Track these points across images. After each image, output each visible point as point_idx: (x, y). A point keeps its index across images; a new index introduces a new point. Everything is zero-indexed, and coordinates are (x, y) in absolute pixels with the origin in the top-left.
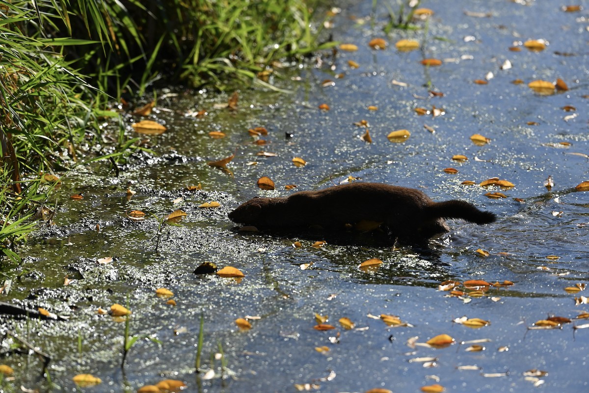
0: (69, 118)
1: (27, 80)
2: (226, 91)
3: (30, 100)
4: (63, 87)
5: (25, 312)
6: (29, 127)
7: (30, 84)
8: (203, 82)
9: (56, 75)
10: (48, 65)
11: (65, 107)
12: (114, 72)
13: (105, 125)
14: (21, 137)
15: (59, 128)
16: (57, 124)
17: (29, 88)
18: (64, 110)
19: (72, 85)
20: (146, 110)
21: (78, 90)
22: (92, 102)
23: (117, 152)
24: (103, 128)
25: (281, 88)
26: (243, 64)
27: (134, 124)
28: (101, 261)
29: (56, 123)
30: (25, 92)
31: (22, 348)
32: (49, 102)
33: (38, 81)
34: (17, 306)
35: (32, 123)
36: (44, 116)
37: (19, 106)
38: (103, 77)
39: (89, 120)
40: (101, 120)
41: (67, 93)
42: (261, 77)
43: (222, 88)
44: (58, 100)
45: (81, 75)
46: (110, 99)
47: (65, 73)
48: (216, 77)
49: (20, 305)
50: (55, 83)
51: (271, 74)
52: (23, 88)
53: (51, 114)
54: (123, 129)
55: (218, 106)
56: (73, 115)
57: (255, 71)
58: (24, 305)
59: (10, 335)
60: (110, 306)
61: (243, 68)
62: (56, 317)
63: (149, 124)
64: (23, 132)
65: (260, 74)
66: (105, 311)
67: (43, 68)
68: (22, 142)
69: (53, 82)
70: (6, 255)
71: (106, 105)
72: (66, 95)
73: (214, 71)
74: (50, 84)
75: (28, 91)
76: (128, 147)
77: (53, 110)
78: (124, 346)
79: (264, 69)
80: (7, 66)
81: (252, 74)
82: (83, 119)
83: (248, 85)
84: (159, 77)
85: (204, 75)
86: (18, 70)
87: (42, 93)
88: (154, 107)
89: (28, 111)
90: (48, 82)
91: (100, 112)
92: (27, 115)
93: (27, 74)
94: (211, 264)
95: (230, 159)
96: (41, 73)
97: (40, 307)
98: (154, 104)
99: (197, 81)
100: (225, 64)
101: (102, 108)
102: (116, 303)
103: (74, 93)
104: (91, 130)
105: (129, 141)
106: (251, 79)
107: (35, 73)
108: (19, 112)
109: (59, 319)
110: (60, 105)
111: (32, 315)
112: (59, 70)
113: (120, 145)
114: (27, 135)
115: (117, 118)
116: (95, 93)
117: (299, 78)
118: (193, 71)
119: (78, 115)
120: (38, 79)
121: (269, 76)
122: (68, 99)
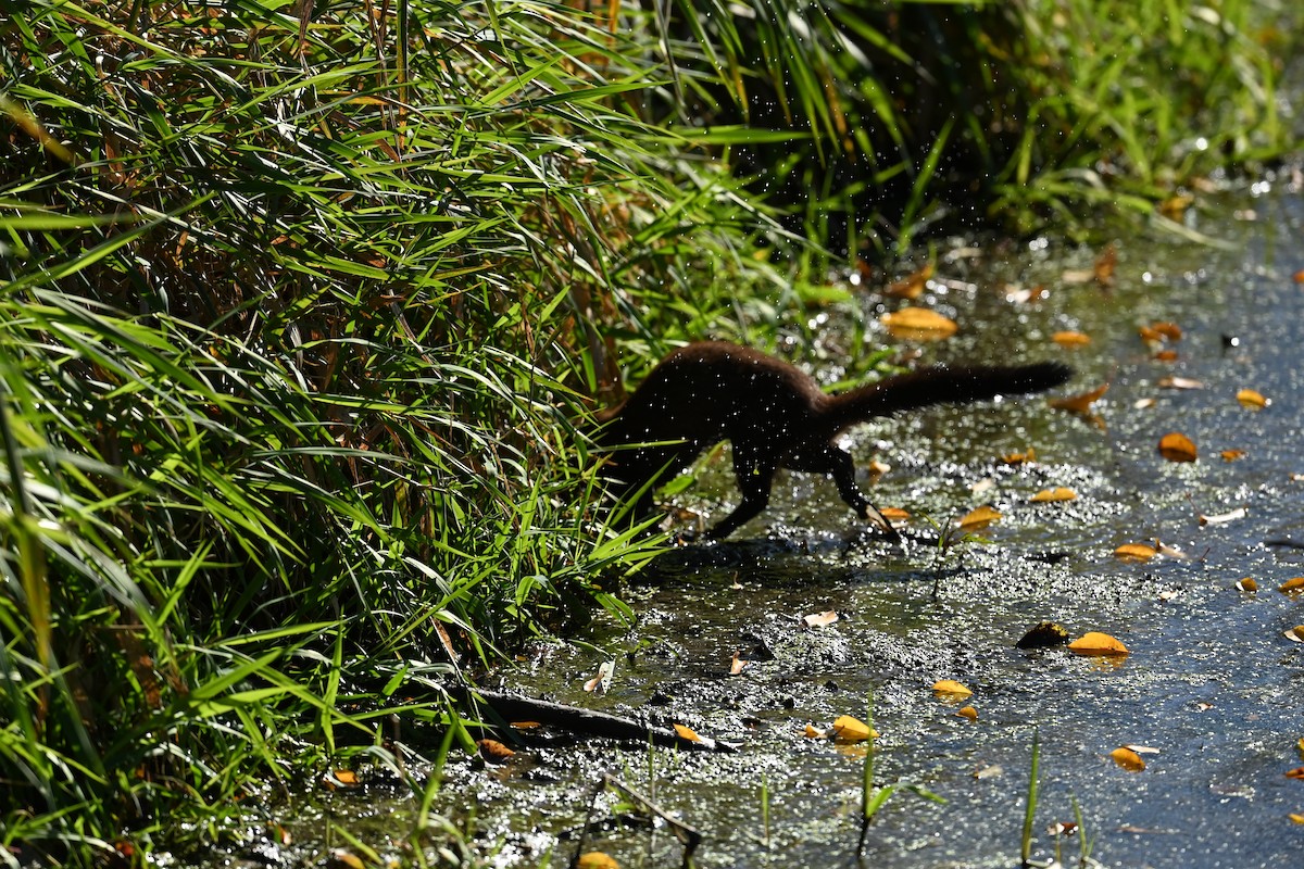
0: (741, 303)
1: (649, 219)
2: (1091, 244)
3: (656, 264)
4: (728, 235)
5: (644, 734)
6: (653, 322)
7: (656, 228)
8: (1039, 222)
9: (714, 208)
10: (696, 188)
11: (732, 279)
12: (842, 202)
13: (822, 318)
14: (637, 346)
15: (719, 327)
16: (716, 319)
17: (653, 239)
18: (731, 287)
19: (748, 231)
20: (913, 285)
21: (762, 242)
22: (794, 268)
23: (849, 378)
24: (818, 325)
25: (1212, 236)
26: (1129, 184)
27: (887, 317)
28: (812, 620)
29: (714, 315)
30: (644, 248)
31: (637, 813)
32: (699, 269)
33: (674, 223)
34: (628, 720)
35: (662, 314)
36: (688, 299)
37: (631, 277)
38: (818, 213)
39: (787, 308)
40: (813, 308)
41: (736, 248)
42: (1169, 213)
43: (1081, 237)
44: (717, 264)
45: (769, 209)
46: (832, 262)
47: (734, 203)
48: (1066, 213)
49: (633, 717)
50: (712, 226)
51: (1191, 205)
52: (640, 238)
53: (701, 294)
54: (861, 327)
55: (1072, 277)
56: (751, 296)
57: (1153, 200)
58: (642, 718)
59: (612, 783)
60: (832, 720)
61: (1128, 193)
62: (711, 744)
63: (919, 316)
64: (640, 335)
65: (1163, 205)
66: (821, 732)
67: (685, 194)
68: (639, 357)
69: (708, 224)
70: (601, 607)
71: (824, 275)
72: (734, 253)
73: (1064, 199)
74: (700, 230)
75: (651, 245)
76: (873, 367)
77: (706, 286)
78: (864, 808)
79: (1174, 195)
80: (604, 191)
81: (1145, 206)
82: (774, 305)
83: (1137, 229)
84: (940, 213)
85: (1041, 208)
86: (630, 197)
87: (682, 249)
88: (931, 278)
89: (652, 288)
90: (695, 225)
91: (812, 291)
92: (651, 298)
93: (648, 206)
94: (1056, 628)
95: (1096, 396)
96: (680, 205)
97: (678, 722)
98: (930, 271)
99: (1025, 221)
100: (1088, 184)
101: (816, 280)
102: (844, 713)
103: (753, 248)
104: (790, 329)
105: (874, 356)
106: (1146, 217)
107: (667, 204)
108: (632, 292)
109: (720, 748)
110: (723, 275)
111: (661, 740)
112: (719, 198)
113: (853, 364)
114: (649, 342)
115: (849, 304)
116: (798, 248)
117: (1251, 215)
118: (1018, 200)
119: (762, 297)
120: (673, 217)
121: (1184, 210)
122: (739, 260)
